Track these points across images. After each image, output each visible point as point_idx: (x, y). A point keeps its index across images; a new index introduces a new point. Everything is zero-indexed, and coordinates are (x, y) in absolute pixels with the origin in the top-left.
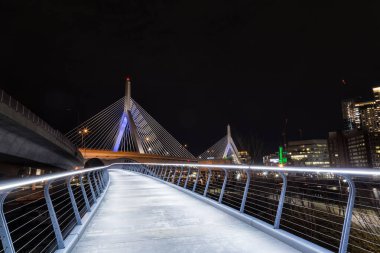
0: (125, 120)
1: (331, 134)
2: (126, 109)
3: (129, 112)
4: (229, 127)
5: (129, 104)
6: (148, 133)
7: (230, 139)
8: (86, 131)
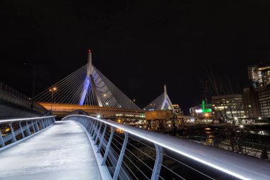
0: (88, 82)
1: (245, 90)
2: (89, 73)
3: (91, 76)
4: (165, 87)
5: (91, 70)
6: (105, 91)
7: (166, 96)
8: (55, 89)
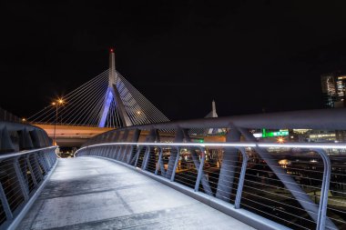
0: (110, 94)
2: (111, 83)
3: (114, 86)
4: (214, 104)
5: (114, 78)
8: (61, 101)
